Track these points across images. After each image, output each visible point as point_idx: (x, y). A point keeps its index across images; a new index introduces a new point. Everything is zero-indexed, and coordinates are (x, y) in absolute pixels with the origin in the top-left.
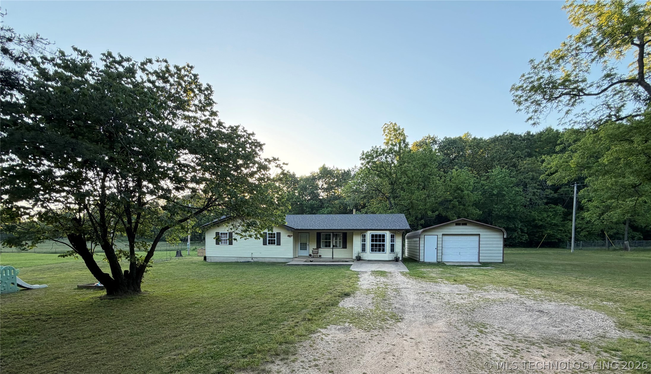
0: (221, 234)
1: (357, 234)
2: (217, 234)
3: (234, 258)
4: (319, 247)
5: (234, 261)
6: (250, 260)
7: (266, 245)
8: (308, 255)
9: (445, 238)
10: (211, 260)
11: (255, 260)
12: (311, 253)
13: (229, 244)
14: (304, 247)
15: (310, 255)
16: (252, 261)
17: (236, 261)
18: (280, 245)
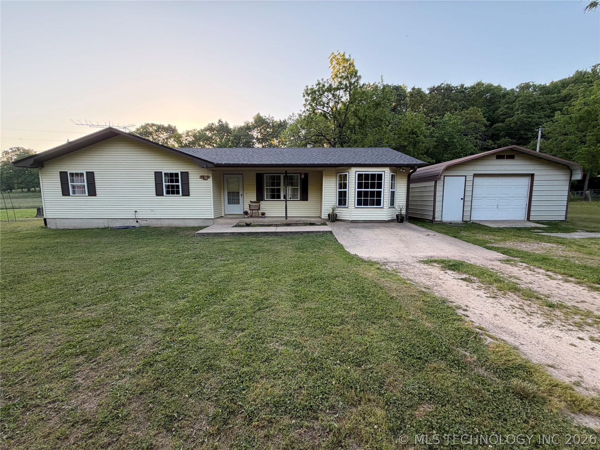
0: (72, 175)
1: (329, 175)
2: (63, 176)
3: (102, 220)
4: (260, 198)
5: (102, 226)
6: (134, 224)
7: (162, 195)
8: (242, 213)
9: (478, 180)
10: (56, 224)
11: (143, 223)
12: (247, 209)
13: (89, 195)
14: (234, 198)
15: (246, 213)
16: (137, 225)
17: (107, 226)
18: (188, 195)
